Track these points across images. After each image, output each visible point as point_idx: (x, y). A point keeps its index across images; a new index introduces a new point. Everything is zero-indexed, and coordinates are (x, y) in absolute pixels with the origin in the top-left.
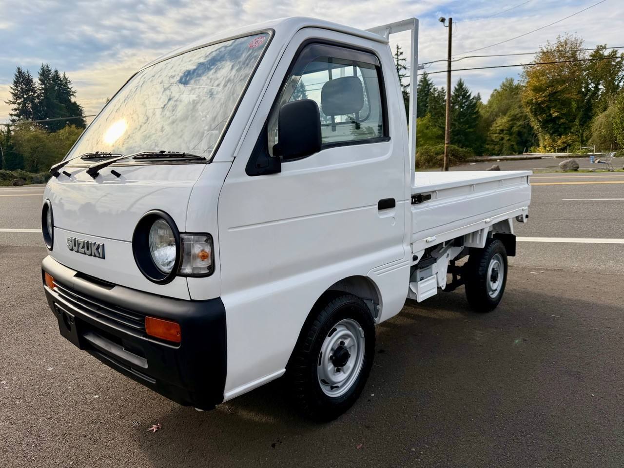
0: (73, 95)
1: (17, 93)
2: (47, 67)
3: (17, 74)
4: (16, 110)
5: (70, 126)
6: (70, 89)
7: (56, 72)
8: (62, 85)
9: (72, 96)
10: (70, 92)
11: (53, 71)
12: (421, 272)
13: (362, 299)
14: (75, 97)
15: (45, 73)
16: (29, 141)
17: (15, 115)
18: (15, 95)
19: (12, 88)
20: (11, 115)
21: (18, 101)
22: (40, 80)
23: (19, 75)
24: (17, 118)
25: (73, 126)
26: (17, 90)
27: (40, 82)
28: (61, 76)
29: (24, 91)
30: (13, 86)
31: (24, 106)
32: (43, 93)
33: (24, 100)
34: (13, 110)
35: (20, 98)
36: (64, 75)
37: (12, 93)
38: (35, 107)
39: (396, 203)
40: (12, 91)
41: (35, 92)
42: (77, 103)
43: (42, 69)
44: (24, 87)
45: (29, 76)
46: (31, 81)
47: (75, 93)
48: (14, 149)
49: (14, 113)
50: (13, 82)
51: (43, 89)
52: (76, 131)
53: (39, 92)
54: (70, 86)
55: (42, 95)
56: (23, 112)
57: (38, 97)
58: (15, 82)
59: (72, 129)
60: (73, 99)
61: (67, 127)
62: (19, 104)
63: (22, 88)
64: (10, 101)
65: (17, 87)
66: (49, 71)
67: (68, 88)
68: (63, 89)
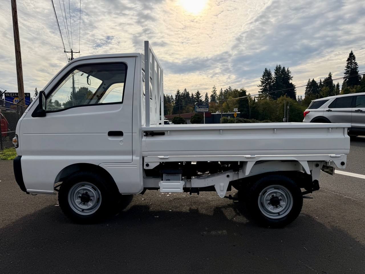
0: (291, 79)
1: (263, 81)
2: (280, 66)
3: (265, 71)
4: (261, 89)
6: (290, 76)
7: (284, 68)
8: (285, 74)
9: (290, 80)
10: (290, 77)
11: (282, 68)
14: (292, 80)
15: (278, 69)
16: (263, 104)
17: (261, 92)
18: (262, 82)
19: (261, 79)
20: (259, 92)
21: (263, 85)
23: (266, 72)
24: (261, 93)
25: (285, 96)
27: (275, 74)
28: (286, 70)
29: (267, 80)
30: (262, 78)
31: (266, 87)
32: (275, 80)
33: (266, 84)
34: (260, 89)
35: (264, 83)
36: (288, 69)
37: (261, 81)
38: (270, 87)
40: (261, 80)
41: (271, 80)
42: (292, 83)
43: (277, 67)
44: (267, 77)
45: (270, 72)
46: (271, 74)
48: (255, 109)
49: (260, 91)
50: (262, 76)
51: (276, 77)
52: (286, 99)
53: (273, 79)
54: (290, 74)
55: (275, 81)
56: (264, 90)
57: (273, 82)
58: (263, 75)
59: (284, 98)
60: (290, 81)
61: (282, 97)
62: (263, 86)
63: (266, 78)
64: (260, 85)
65: (264, 78)
66: (280, 68)
67: (289, 75)
68: (286, 76)
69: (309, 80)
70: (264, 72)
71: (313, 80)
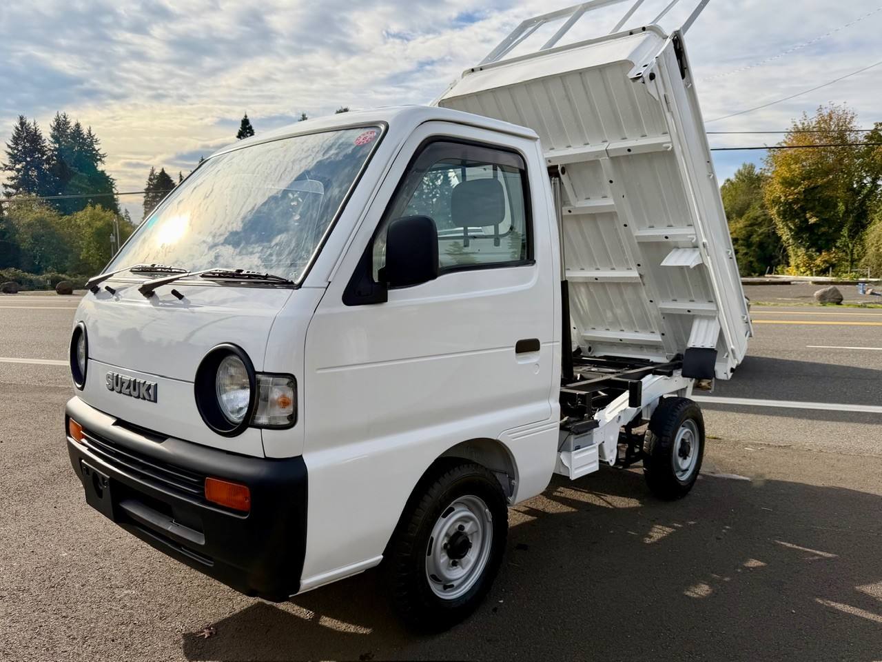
0: (100, 160)
1: (16, 154)
2: (64, 117)
3: (19, 126)
4: (12, 179)
5: (93, 206)
6: (97, 151)
7: (78, 125)
8: (84, 144)
9: (99, 162)
10: (97, 155)
11: (72, 124)
12: (576, 438)
13: (492, 472)
14: (103, 162)
15: (60, 127)
16: (30, 225)
17: (11, 186)
18: (12, 156)
19: (9, 146)
20: (6, 186)
21: (18, 166)
22: (53, 136)
23: (22, 128)
24: (14, 191)
25: (99, 206)
26: (17, 150)
27: (51, 139)
28: (85, 132)
29: (28, 152)
30: (10, 143)
31: (26, 173)
32: (56, 156)
33: (26, 166)
34: (8, 178)
35: (20, 162)
36: (90, 131)
37: (9, 154)
38: (42, 175)
39: (541, 345)
40: (10, 150)
41: (43, 154)
42: (105, 172)
43: (56, 120)
44: (28, 145)
45: (36, 130)
46: (39, 137)
47: (104, 157)
48: (7, 237)
49: (9, 183)
50: (11, 138)
51: (56, 149)
52: (103, 214)
53: (49, 153)
54: (97, 147)
55: (54, 158)
56: (23, 183)
57: (48, 161)
58: (14, 137)
59: (96, 211)
60: (100, 167)
61: (89, 208)
62: (18, 170)
63: (24, 147)
64: (6, 166)
65: (16, 144)
66: (66, 123)
67: (94, 149)
68: (86, 151)
69: (153, 170)
70: (17, 128)
71: (163, 173)
